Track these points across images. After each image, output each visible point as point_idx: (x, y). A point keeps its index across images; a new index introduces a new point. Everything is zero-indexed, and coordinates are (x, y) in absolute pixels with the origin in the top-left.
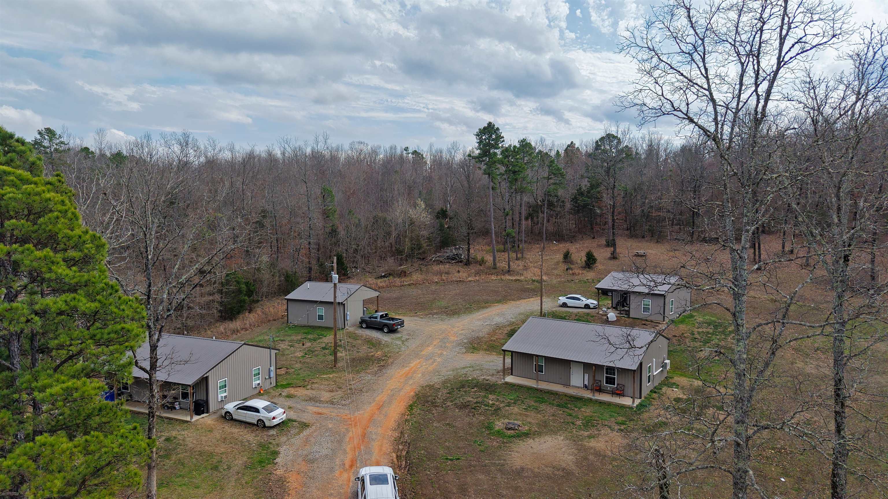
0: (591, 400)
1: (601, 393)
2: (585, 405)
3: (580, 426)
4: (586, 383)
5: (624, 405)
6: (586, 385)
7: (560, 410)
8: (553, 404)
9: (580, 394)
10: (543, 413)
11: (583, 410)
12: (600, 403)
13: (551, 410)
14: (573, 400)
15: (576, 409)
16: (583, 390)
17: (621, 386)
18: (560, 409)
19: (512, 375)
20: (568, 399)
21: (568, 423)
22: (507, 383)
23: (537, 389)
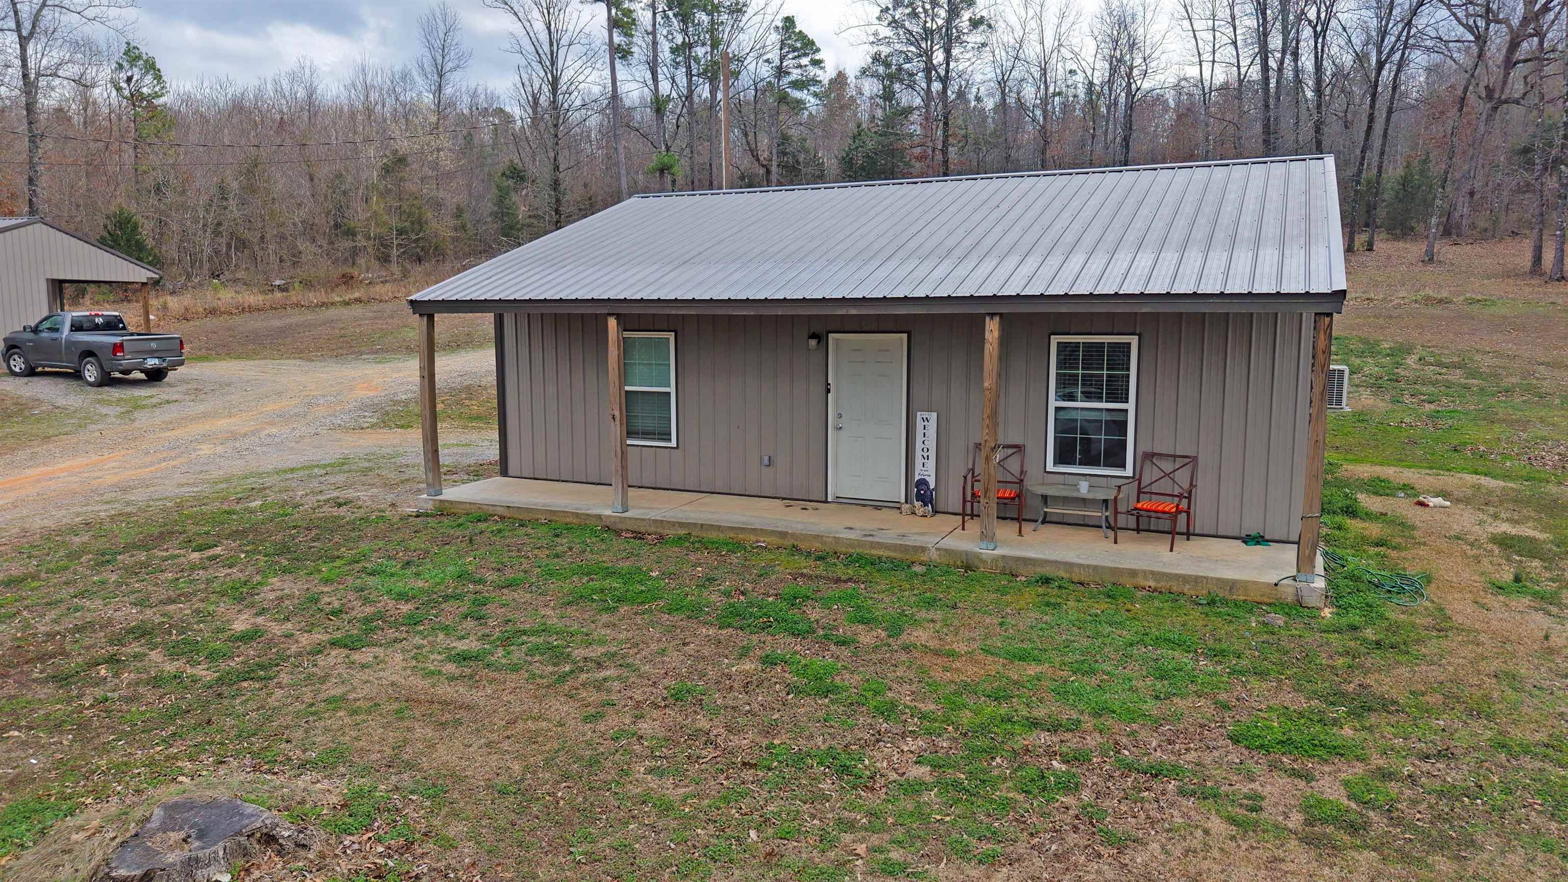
0: (968, 567)
1: (1027, 527)
2: (930, 604)
3: (914, 788)
4: (926, 470)
5: (1232, 585)
6: (923, 483)
7: (744, 653)
8: (695, 612)
9: (889, 537)
10: (599, 686)
11: (921, 636)
12: (1046, 581)
13: (674, 658)
14: (841, 571)
15: (866, 638)
16: (906, 519)
17: (1167, 466)
18: (743, 639)
19: (504, 472)
20: (806, 565)
21: (799, 760)
22: (444, 511)
23: (611, 529)
